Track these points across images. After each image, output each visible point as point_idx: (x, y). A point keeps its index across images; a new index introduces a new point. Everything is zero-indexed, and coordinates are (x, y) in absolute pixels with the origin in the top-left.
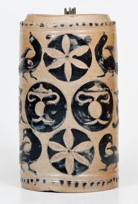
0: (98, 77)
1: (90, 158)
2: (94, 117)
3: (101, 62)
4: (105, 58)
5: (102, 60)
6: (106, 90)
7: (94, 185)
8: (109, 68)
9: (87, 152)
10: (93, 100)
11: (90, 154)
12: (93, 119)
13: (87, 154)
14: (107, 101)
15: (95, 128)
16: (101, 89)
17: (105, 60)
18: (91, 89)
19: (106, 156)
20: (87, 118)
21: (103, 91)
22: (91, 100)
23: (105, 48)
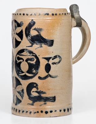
0: (27, 47)
1: (22, 96)
2: (23, 71)
3: (29, 38)
5: (30, 37)
6: (33, 55)
7: (24, 112)
8: (36, 42)
9: (21, 92)
10: (23, 61)
11: (22, 93)
12: (23, 72)
13: (20, 93)
14: (33, 62)
15: (24, 77)
16: (29, 54)
17: (32, 36)
18: (22, 54)
19: (32, 96)
20: (20, 71)
21: (30, 56)
22: (22, 60)
23: (33, 30)
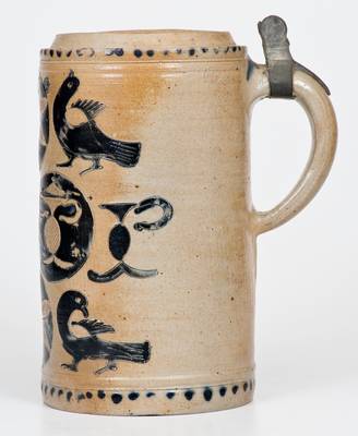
2: (50, 251)
3: (63, 135)
4: (71, 128)
5: (64, 130)
6: (73, 197)
8: (80, 149)
10: (50, 214)
12: (49, 254)
14: (73, 221)
16: (62, 193)
18: (48, 190)
19: (71, 338)
21: (64, 197)
22: (47, 213)
23: (73, 106)
